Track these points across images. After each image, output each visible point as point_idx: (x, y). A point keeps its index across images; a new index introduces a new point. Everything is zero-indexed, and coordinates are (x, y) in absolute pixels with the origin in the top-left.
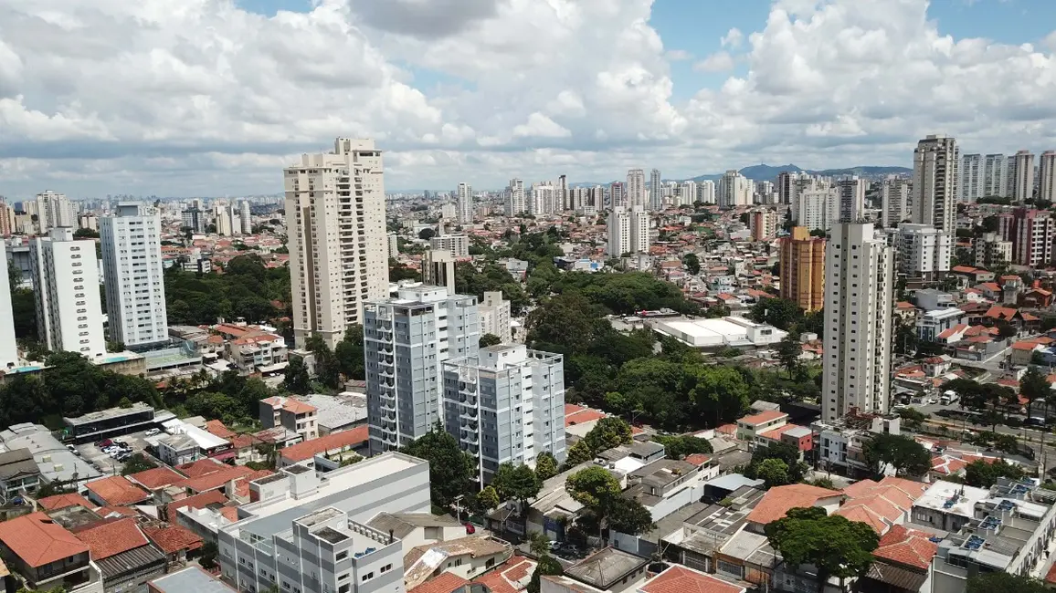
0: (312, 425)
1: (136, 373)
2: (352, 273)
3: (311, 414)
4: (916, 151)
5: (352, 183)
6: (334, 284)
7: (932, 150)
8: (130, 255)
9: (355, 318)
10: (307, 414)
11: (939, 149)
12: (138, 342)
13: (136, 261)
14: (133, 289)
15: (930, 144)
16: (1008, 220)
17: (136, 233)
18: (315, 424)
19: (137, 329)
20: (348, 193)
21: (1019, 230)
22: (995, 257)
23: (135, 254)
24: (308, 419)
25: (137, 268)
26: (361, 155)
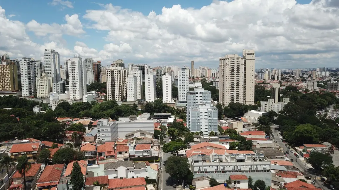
1: (172, 107)
2: (234, 88)
5: (236, 62)
6: (227, 91)
8: (181, 80)
9: (234, 101)
12: (182, 101)
13: (183, 82)
14: (181, 88)
17: (183, 75)
19: (181, 97)
20: (234, 65)
23: (183, 80)
25: (183, 83)
26: (247, 54)
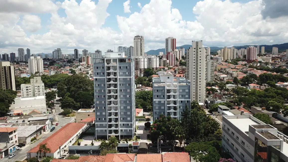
0: (15, 137)
3: (15, 132)
4: (134, 39)
7: (139, 39)
10: (13, 132)
11: (141, 39)
15: (138, 38)
16: (166, 55)
18: (17, 136)
21: (169, 57)
22: (167, 64)
24: (14, 134)
